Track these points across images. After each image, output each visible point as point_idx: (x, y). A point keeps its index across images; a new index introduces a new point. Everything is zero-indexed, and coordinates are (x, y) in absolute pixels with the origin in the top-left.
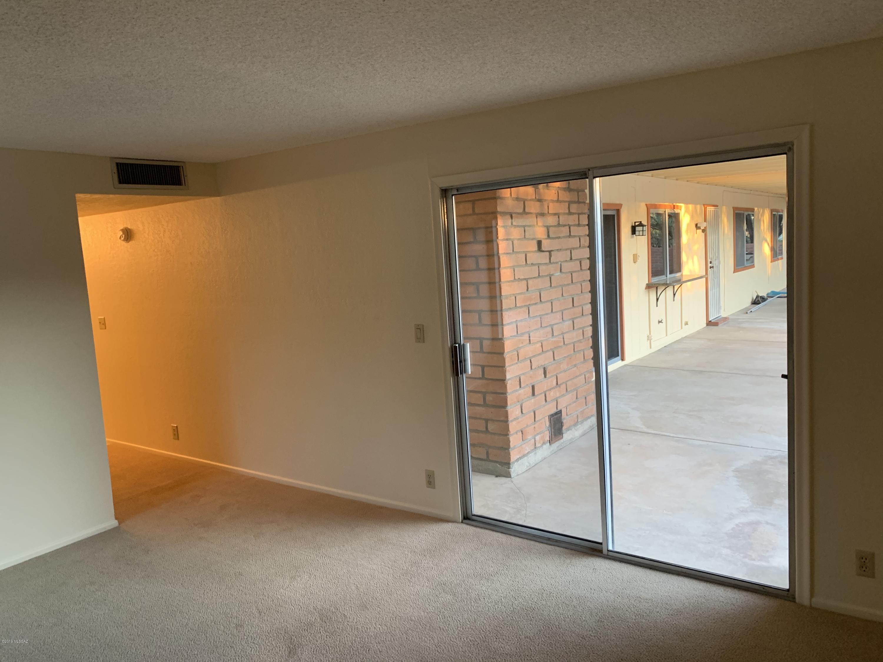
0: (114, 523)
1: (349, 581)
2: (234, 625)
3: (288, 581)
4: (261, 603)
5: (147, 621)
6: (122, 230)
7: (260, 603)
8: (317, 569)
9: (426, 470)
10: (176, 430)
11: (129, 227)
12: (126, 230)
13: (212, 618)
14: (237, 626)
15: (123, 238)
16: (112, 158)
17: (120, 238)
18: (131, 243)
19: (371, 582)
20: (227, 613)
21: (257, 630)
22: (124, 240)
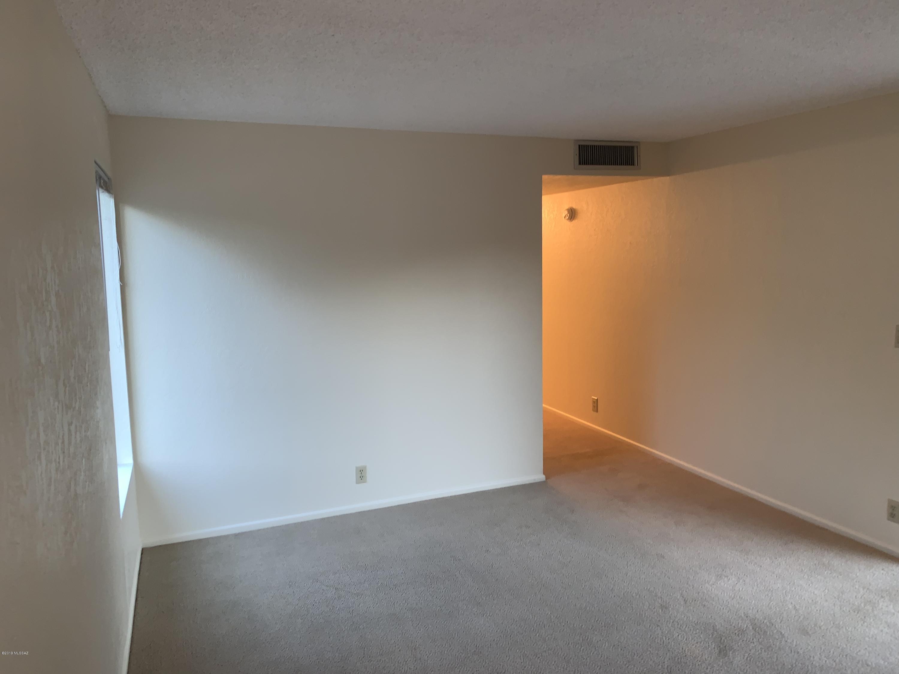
0: (541, 477)
1: (784, 598)
2: (659, 605)
3: (714, 578)
4: (686, 592)
5: (576, 575)
6: (568, 210)
7: (684, 591)
8: (746, 575)
9: (889, 500)
10: (596, 403)
11: (574, 207)
12: (571, 210)
13: (636, 591)
14: (662, 607)
15: (567, 218)
16: (576, 141)
17: (565, 217)
18: (575, 222)
19: (813, 607)
20: (652, 591)
21: (683, 616)
22: (568, 219)
